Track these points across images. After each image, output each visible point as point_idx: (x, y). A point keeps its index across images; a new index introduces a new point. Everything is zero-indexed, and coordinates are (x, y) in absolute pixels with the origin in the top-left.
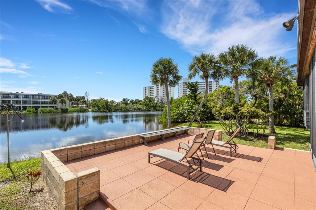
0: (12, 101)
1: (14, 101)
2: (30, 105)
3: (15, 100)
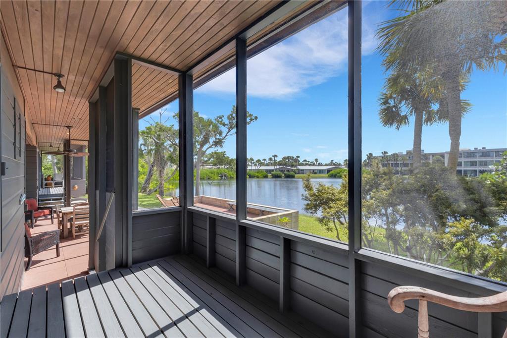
0: (464, 162)
1: (467, 162)
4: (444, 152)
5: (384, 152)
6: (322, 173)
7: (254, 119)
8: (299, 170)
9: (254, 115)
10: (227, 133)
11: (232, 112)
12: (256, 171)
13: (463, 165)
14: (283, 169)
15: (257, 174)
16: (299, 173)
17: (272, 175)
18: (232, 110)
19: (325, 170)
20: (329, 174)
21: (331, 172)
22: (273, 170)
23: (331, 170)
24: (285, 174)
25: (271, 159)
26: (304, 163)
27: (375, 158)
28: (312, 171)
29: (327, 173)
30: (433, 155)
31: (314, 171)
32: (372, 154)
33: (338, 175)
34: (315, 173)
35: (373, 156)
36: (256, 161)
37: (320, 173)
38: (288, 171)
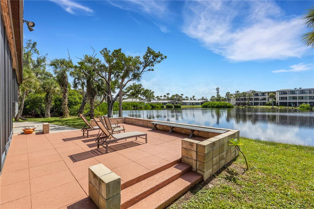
0: (289, 97)
2: (307, 101)
3: (291, 97)
4: (276, 91)
5: (237, 91)
6: (198, 105)
7: (164, 58)
8: (183, 103)
9: (164, 55)
10: (143, 69)
11: (147, 52)
12: (156, 103)
13: (288, 99)
14: (173, 102)
15: (157, 106)
16: (183, 105)
17: (167, 106)
18: (147, 51)
19: (199, 103)
20: (202, 105)
21: (203, 104)
22: (167, 103)
23: (204, 103)
24: (175, 106)
25: (165, 96)
26: (186, 98)
27: (231, 95)
28: (191, 103)
29: (201, 105)
30: (268, 93)
31: (192, 103)
32: (229, 93)
33: (208, 106)
34: (194, 105)
35: (230, 93)
36: (156, 97)
37: (196, 105)
38: (177, 103)
